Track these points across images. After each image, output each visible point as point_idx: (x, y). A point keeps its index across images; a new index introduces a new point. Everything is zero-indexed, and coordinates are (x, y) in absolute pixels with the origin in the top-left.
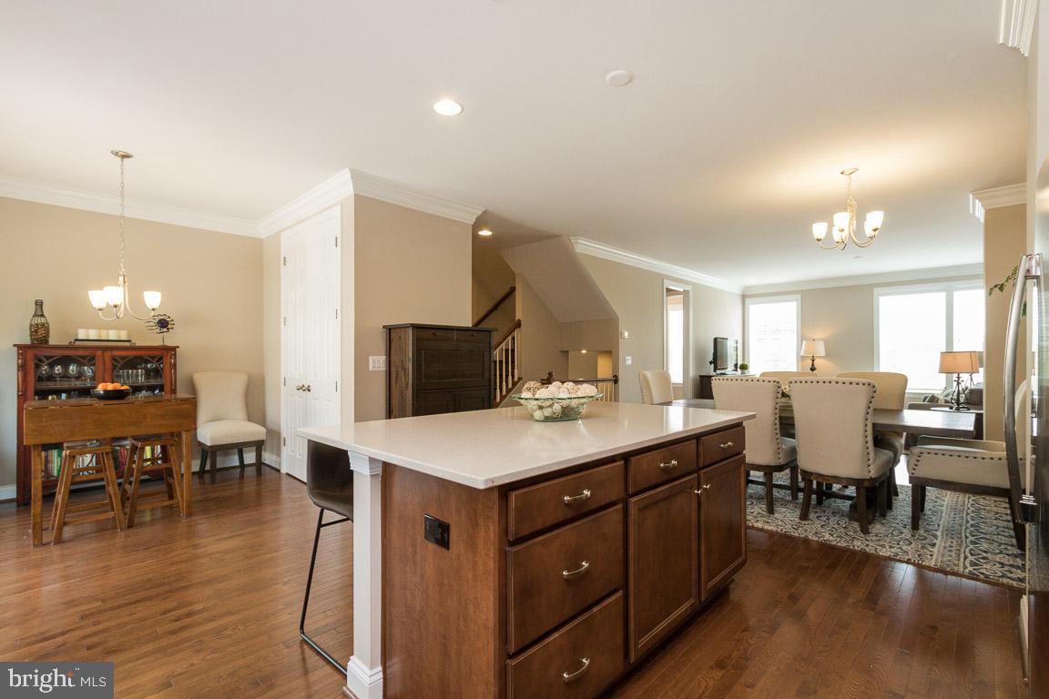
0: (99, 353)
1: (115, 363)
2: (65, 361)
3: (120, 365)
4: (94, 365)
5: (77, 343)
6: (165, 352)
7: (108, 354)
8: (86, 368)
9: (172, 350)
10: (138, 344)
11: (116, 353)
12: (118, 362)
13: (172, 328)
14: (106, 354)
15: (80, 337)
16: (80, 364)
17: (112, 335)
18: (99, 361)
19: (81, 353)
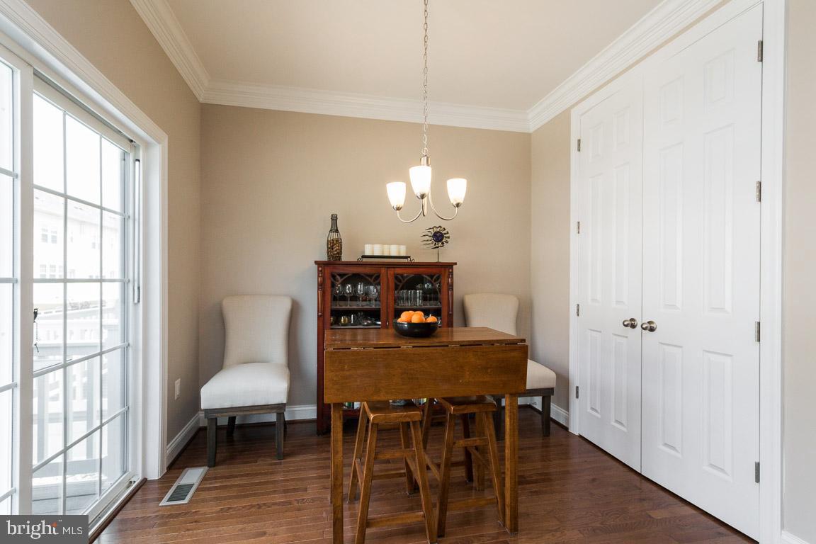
0: (383, 270)
1: (398, 283)
2: (355, 279)
3: (401, 285)
4: (379, 284)
5: (364, 260)
6: (443, 269)
7: (391, 272)
8: (372, 287)
9: (449, 266)
10: (417, 259)
11: (399, 271)
12: (400, 281)
13: (447, 242)
14: (389, 272)
15: (367, 253)
16: (367, 283)
17: (394, 250)
18: (383, 279)
19: (368, 270)
